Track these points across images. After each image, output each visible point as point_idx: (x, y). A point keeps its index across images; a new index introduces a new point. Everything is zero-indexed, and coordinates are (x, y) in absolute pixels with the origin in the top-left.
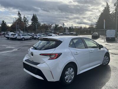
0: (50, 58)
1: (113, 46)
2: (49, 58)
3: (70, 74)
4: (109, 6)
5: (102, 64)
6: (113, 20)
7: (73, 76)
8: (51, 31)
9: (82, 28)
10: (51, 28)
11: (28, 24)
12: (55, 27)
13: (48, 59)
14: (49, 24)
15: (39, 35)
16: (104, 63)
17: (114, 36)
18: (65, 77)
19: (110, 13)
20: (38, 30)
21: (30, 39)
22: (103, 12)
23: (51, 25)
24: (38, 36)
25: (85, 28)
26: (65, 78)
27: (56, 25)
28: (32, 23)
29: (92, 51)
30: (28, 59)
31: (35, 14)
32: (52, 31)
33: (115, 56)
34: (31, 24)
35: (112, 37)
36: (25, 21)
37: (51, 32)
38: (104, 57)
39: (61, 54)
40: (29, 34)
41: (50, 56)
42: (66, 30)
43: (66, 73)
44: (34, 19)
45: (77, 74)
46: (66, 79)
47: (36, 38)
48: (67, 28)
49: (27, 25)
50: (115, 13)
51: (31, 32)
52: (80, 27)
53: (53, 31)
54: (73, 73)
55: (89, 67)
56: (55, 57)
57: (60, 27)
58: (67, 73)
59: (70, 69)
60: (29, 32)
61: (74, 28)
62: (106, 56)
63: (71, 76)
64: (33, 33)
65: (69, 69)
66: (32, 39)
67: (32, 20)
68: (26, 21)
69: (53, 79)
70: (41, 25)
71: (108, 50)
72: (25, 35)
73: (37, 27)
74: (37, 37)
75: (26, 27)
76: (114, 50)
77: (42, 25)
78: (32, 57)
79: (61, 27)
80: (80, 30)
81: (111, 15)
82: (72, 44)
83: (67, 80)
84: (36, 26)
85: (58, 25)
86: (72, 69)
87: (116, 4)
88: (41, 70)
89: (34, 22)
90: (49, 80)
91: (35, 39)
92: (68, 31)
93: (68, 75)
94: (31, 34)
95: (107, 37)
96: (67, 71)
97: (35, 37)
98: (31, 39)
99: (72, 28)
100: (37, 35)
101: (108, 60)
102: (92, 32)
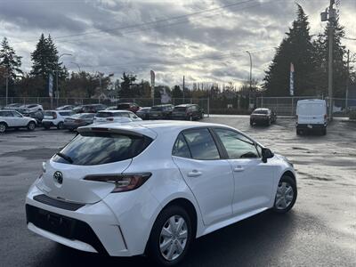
0: (117, 187)
1: (317, 152)
2: (113, 187)
3: (175, 234)
4: (306, 18)
5: (271, 206)
6: (319, 66)
7: (185, 242)
8: (106, 98)
9: (217, 89)
10: (109, 88)
11: (20, 71)
12: (123, 84)
13: (112, 190)
14: (102, 75)
15: (61, 114)
16: (280, 206)
17: (321, 121)
18: (162, 242)
19: (311, 41)
20: (57, 92)
21: (27, 129)
22: (287, 37)
23: (107, 79)
24: (61, 118)
25: (228, 92)
26: (161, 246)
27: (126, 78)
28: (36, 68)
29: (239, 167)
30: (42, 193)
31: (46, 37)
32: (113, 100)
33: (317, 185)
34: (32, 73)
35: (315, 122)
36: (6, 61)
37: (108, 103)
38: (280, 186)
39: (150, 175)
40: (22, 107)
41: (117, 183)
42: (163, 97)
43: (163, 233)
44: (45, 53)
45: (197, 236)
46: (162, 251)
47: (51, 124)
48: (167, 89)
49: (15, 76)
50: (325, 41)
51: (32, 103)
52: (212, 88)
53: (116, 100)
54: (185, 232)
55: (233, 216)
56: (130, 184)
57: (142, 84)
58: (166, 230)
59: (177, 221)
60: (22, 103)
61: (191, 88)
62: (284, 184)
63: (179, 242)
64: (40, 106)
65: (172, 219)
66: (36, 126)
67: (35, 56)
68: (13, 62)
69: (125, 250)
70: (70, 77)
71: (292, 165)
72: (11, 114)
73: (54, 81)
74: (55, 122)
75: (13, 81)
76: (316, 166)
77: (73, 74)
78: (59, 186)
79: (145, 85)
80: (210, 96)
81: (314, 50)
82: (181, 144)
83: (166, 253)
84: (51, 79)
85: (134, 79)
86: (181, 220)
87: (326, 13)
88: (90, 225)
89: (43, 63)
90: (112, 253)
91: (48, 127)
92: (169, 99)
93: (170, 237)
94: (32, 110)
95: (301, 121)
96: (166, 227)
97: (47, 119)
98: (32, 127)
99: (186, 90)
100: (54, 114)
101: (291, 197)
102: (251, 106)
